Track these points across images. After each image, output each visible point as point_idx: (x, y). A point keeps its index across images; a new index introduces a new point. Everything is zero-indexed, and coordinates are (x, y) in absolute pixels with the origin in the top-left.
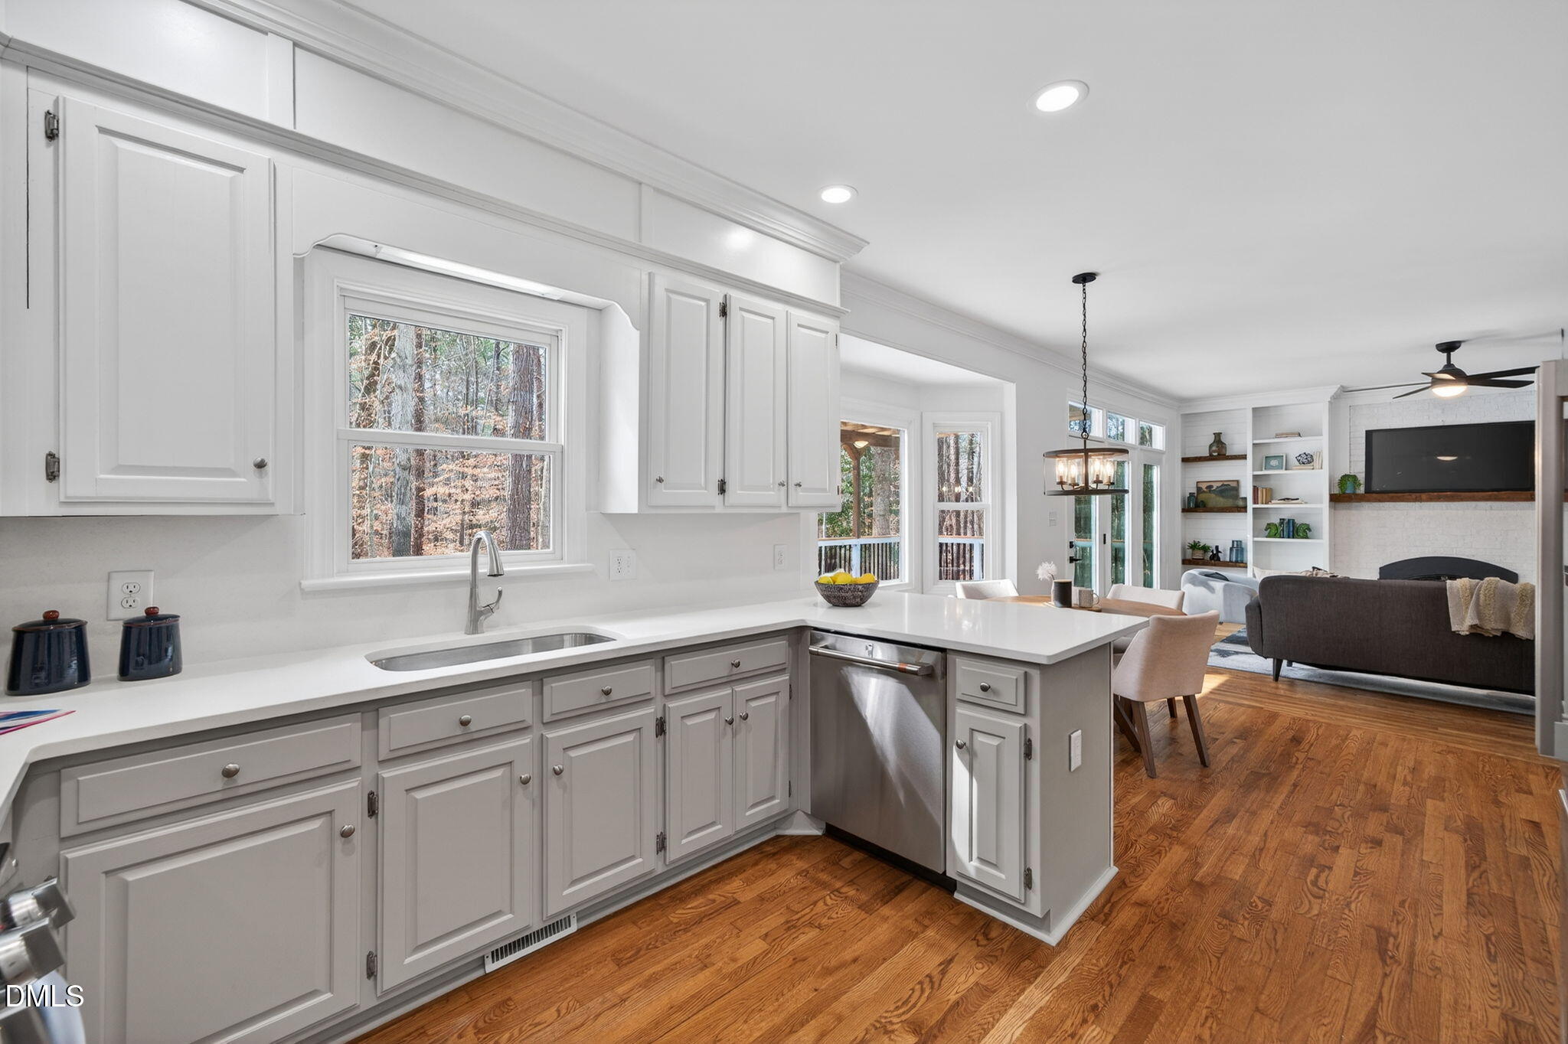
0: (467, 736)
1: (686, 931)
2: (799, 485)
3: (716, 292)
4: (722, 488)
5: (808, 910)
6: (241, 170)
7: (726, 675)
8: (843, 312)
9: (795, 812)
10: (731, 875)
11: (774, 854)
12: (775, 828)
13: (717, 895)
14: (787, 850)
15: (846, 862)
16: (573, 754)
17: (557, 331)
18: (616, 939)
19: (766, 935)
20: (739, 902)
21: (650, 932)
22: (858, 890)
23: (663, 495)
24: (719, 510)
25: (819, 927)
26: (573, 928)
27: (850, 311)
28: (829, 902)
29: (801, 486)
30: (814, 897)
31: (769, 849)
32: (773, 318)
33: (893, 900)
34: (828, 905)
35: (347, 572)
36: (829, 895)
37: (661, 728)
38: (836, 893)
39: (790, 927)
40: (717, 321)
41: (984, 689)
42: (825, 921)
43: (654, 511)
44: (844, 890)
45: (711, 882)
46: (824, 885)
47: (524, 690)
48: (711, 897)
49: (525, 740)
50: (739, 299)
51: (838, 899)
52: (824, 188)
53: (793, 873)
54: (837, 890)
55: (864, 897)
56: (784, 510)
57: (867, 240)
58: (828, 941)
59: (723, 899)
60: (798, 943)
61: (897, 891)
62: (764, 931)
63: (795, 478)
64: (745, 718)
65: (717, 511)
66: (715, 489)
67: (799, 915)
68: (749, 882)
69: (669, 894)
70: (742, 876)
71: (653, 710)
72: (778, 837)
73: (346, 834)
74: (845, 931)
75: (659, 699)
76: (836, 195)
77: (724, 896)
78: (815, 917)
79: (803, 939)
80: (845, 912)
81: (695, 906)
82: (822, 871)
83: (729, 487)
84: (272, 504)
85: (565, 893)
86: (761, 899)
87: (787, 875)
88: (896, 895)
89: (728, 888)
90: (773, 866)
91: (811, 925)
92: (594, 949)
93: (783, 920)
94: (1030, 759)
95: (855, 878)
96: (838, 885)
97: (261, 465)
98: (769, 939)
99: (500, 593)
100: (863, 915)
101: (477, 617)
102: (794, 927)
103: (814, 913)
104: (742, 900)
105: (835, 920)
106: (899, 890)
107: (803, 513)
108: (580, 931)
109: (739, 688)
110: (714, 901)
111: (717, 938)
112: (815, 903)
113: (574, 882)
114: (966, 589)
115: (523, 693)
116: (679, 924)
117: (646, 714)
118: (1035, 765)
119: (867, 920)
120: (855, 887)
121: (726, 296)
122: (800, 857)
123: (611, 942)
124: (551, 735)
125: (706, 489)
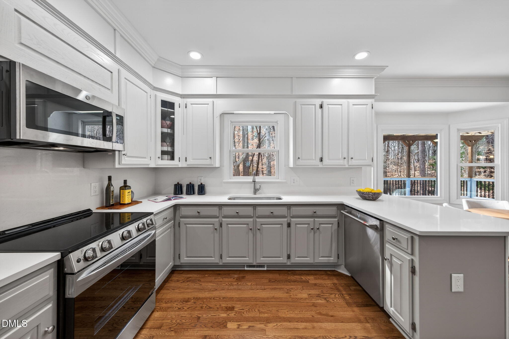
0: (238, 216)
1: (289, 282)
2: (352, 158)
3: (318, 102)
4: (321, 160)
5: (328, 295)
6: (208, 104)
7: (312, 214)
8: (376, 95)
9: (341, 265)
10: (312, 274)
11: (329, 275)
12: (335, 268)
13: (304, 278)
14: (335, 275)
15: (353, 288)
16: (263, 226)
17: (277, 121)
18: (273, 276)
19: (310, 294)
20: (309, 282)
21: (281, 278)
22: (350, 298)
23: (300, 162)
24: (321, 166)
25: (328, 301)
26: (265, 269)
27: (379, 94)
28: (337, 296)
29: (353, 158)
30: (332, 292)
31: (329, 273)
32: (341, 105)
33: (361, 308)
34: (335, 297)
35: (232, 179)
36: (338, 294)
37: (289, 225)
38: (341, 295)
39: (318, 296)
40: (320, 110)
41: (394, 239)
42: (331, 300)
43: (298, 167)
44: (345, 295)
45: (305, 274)
46: (338, 290)
47: (251, 208)
48: (302, 277)
49: (252, 220)
50: (326, 101)
51: (341, 297)
52: (355, 55)
53: (331, 282)
54: (342, 294)
55: (350, 301)
56: (347, 166)
57: (387, 65)
58: (327, 306)
59: (305, 279)
60: (318, 301)
61: (365, 305)
62: (310, 293)
63: (351, 156)
64: (318, 229)
65: (320, 166)
66: (318, 160)
67: (324, 295)
68: (315, 279)
69: (292, 272)
70: (315, 276)
71: (286, 220)
72: (335, 271)
73: (216, 229)
74: (335, 307)
75: (289, 217)
76: (361, 56)
77: (306, 279)
78: (329, 298)
79: (320, 301)
80: (340, 301)
81: (297, 277)
82: (342, 286)
83: (323, 160)
84: (213, 165)
85: (261, 259)
86: (315, 285)
87: (328, 282)
88: (364, 306)
89: (308, 277)
90: (327, 278)
91: (325, 299)
92: (267, 275)
93: (318, 293)
94: (415, 275)
95: (352, 294)
96: (344, 293)
97: (211, 158)
98: (309, 296)
99: (260, 186)
100: (346, 306)
101: (256, 191)
102: (320, 297)
103: (330, 296)
104: (310, 282)
105: (334, 302)
106: (367, 305)
107: (363, 168)
108: (267, 270)
109: (316, 219)
110: (302, 279)
111: (296, 288)
112: (332, 294)
113: (263, 257)
114: (468, 202)
115: (251, 209)
116: (289, 280)
117: (284, 221)
118: (417, 279)
119: (346, 308)
120: (350, 296)
121: (322, 102)
122: (337, 279)
123: (271, 276)
124: (258, 220)
125: (315, 160)
